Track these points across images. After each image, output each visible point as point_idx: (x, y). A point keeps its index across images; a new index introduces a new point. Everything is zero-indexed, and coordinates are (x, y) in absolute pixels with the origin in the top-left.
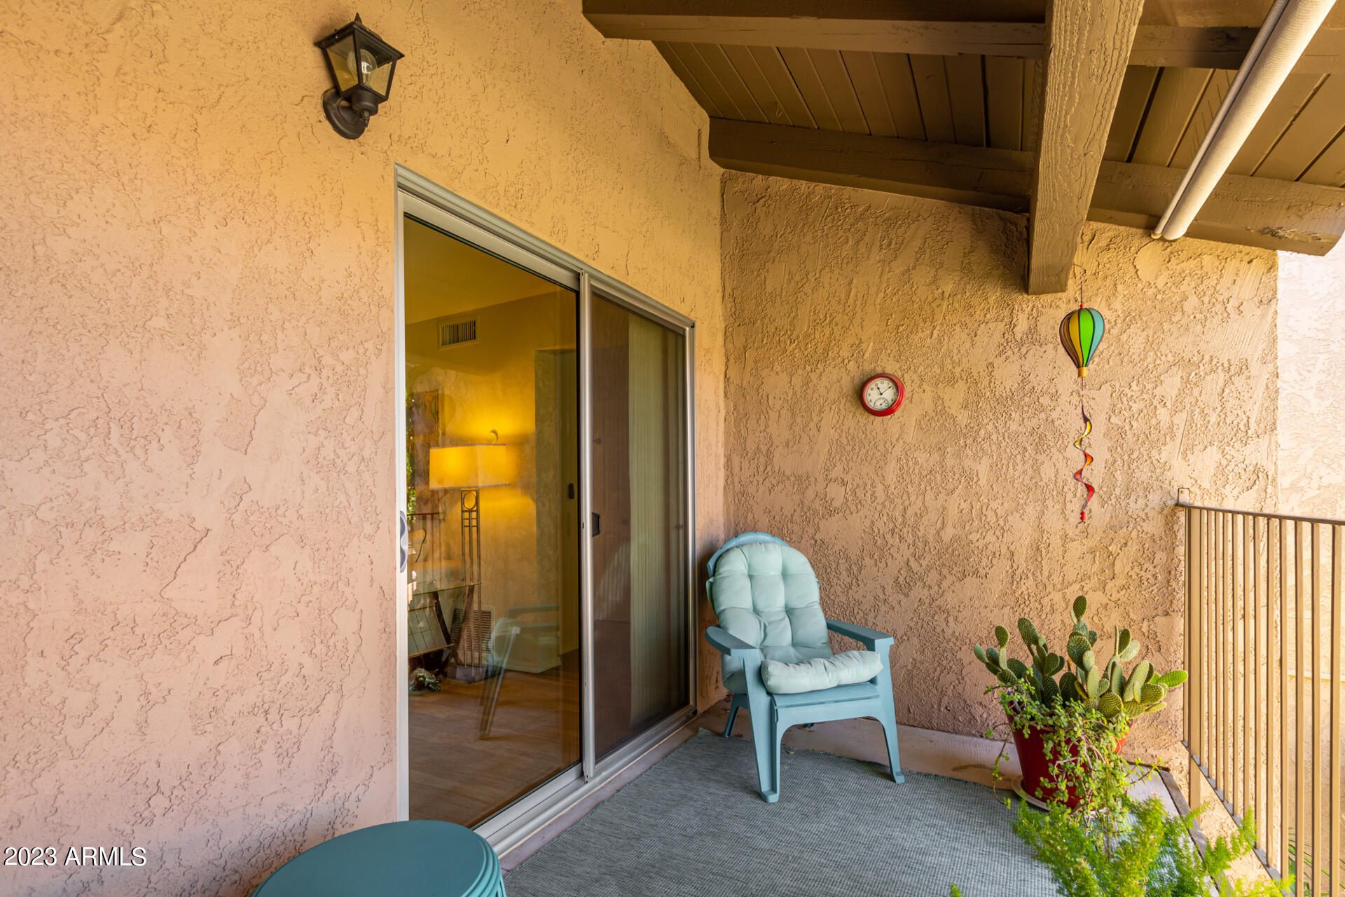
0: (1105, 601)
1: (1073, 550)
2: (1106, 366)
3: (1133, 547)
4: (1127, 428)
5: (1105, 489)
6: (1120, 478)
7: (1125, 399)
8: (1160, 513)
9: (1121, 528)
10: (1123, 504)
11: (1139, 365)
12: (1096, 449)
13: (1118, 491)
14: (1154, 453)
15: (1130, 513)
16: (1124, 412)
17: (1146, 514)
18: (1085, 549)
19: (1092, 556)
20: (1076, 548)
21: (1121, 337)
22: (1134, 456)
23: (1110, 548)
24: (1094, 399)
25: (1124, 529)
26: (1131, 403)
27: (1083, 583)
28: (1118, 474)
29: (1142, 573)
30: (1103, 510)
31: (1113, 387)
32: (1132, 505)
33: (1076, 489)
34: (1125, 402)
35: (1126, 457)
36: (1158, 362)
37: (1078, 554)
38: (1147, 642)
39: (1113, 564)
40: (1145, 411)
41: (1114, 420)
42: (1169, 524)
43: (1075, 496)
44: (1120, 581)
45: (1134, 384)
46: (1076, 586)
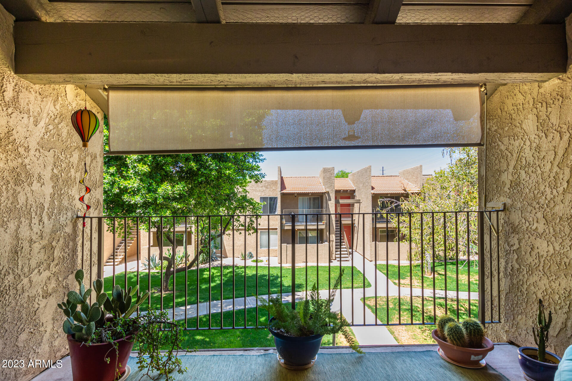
0: (50, 274)
1: (35, 248)
2: (52, 140)
3: (62, 241)
4: (60, 176)
5: (50, 210)
6: (56, 203)
7: (59, 160)
8: (71, 222)
9: (58, 231)
10: (58, 218)
11: (65, 144)
12: (47, 186)
13: (55, 211)
14: (70, 191)
15: (61, 223)
16: (59, 167)
17: (67, 223)
18: (41, 246)
19: (44, 250)
20: (36, 247)
21: (59, 126)
22: (62, 192)
23: (53, 243)
24: (46, 156)
25: (59, 232)
26: (62, 163)
27: (40, 268)
28: (55, 201)
29: (64, 254)
30: (50, 222)
31: (55, 152)
32: (61, 219)
33: (37, 210)
34: (60, 162)
35: (59, 192)
36: (71, 145)
37: (38, 250)
38: (65, 291)
39: (54, 252)
40: (67, 169)
41: (55, 171)
42: (75, 226)
43: (36, 214)
44: (56, 262)
45: (63, 153)
46: (36, 271)
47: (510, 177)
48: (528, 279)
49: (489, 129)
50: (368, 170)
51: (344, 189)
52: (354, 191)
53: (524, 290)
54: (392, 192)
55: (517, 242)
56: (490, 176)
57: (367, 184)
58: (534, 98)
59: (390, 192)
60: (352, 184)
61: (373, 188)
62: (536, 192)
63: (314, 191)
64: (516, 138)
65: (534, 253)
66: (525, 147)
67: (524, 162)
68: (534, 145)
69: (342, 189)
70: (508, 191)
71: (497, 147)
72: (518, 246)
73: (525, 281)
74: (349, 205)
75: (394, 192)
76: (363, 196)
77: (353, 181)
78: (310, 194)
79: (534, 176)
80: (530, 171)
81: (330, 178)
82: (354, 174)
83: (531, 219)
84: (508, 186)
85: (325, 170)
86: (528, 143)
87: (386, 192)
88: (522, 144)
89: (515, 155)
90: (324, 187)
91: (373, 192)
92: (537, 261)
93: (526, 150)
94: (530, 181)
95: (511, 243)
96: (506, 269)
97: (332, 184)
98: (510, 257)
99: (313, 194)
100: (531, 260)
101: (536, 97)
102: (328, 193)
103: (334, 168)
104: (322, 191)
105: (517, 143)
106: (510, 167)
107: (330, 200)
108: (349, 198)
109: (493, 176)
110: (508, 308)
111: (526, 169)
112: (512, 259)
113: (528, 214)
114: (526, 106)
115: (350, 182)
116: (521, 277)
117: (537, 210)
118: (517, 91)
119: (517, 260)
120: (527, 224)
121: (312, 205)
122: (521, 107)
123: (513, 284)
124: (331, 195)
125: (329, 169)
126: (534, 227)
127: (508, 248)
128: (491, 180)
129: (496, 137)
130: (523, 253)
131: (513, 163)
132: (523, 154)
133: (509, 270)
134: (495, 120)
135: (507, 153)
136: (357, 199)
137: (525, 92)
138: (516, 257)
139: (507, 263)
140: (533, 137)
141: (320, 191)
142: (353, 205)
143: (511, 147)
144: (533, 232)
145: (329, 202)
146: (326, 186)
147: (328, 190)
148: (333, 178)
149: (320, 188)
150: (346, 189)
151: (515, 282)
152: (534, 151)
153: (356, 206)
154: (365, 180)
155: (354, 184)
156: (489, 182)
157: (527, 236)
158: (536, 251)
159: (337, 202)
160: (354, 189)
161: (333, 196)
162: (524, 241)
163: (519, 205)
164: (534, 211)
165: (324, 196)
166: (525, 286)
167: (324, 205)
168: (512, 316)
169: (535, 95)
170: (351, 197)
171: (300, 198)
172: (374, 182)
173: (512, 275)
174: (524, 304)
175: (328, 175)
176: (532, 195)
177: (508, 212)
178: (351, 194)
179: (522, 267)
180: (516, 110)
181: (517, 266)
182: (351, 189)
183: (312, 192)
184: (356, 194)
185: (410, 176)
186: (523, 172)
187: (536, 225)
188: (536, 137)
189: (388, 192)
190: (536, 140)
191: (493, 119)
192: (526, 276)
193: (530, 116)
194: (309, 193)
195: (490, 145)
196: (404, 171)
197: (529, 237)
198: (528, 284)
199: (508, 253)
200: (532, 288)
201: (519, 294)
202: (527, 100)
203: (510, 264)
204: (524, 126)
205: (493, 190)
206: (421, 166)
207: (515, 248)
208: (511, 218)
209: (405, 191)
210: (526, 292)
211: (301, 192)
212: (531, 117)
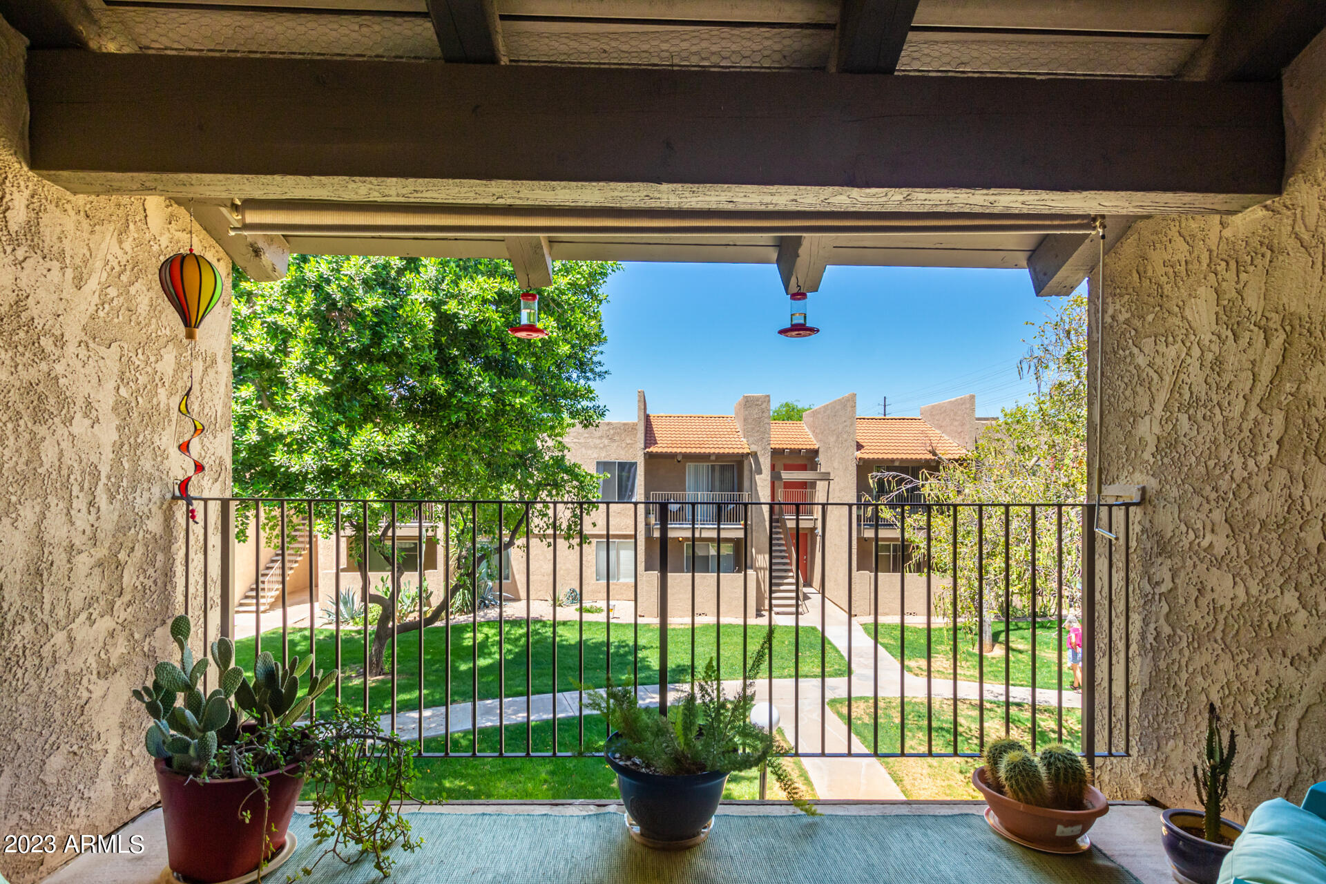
0: (113, 625)
1: (80, 565)
2: (116, 320)
3: (139, 550)
4: (133, 404)
5: (113, 480)
6: (126, 465)
7: (132, 367)
8: (160, 508)
9: (130, 528)
10: (131, 498)
11: (144, 330)
12: (104, 425)
13: (125, 484)
14: (156, 438)
15: (136, 510)
16: (131, 383)
17: (150, 510)
18: (92, 561)
19: (101, 570)
20: (83, 562)
21: (131, 289)
22: (139, 440)
23: (119, 556)
24: (103, 358)
25: (133, 531)
26: (137, 374)
27: (91, 610)
28: (124, 460)
29: (146, 581)
30: (112, 507)
31: (122, 348)
32: (138, 500)
33: (83, 480)
34: (133, 372)
35: (132, 440)
36: (159, 333)
37: (85, 570)
38: (147, 663)
39: (122, 576)
40: (149, 387)
41: (123, 391)
42: (168, 517)
43: (82, 489)
44: (126, 598)
45: (140, 351)
46: (83, 616)
47: (1157, 429)
48: (1190, 659)
49: (1113, 317)
50: (851, 401)
51: (793, 447)
52: (815, 452)
53: (1181, 684)
54: (904, 457)
55: (1167, 576)
56: (1112, 425)
57: (845, 436)
58: (1210, 251)
59: (899, 456)
60: (811, 436)
61: (859, 447)
62: (1211, 463)
63: (722, 451)
64: (1171, 339)
65: (1204, 602)
66: (1189, 360)
67: (1187, 396)
68: (1210, 357)
69: (789, 447)
70: (1152, 460)
71: (1128, 360)
72: (1171, 585)
73: (1183, 663)
74: (803, 485)
75: (909, 457)
76: (836, 465)
77: (813, 428)
78: (713, 458)
79: (1207, 426)
80: (1199, 416)
81: (759, 421)
82: (815, 413)
83: (1199, 525)
84: (1151, 448)
85: (748, 403)
86: (1196, 352)
87: (890, 456)
88: (1183, 355)
89: (1167, 378)
90: (745, 440)
91: (858, 454)
92: (1210, 619)
93: (1191, 369)
94: (1200, 438)
95: (1157, 578)
96: (1143, 635)
97: (764, 435)
98: (1154, 608)
99: (719, 456)
100: (1197, 616)
101: (1214, 248)
102: (755, 455)
103: (769, 396)
104: (741, 451)
105: (1172, 352)
106: (1155, 406)
107: (760, 472)
108: (803, 468)
109: (1120, 425)
110: (1146, 724)
111: (1192, 411)
112: (1157, 613)
113: (1192, 513)
114: (1194, 267)
115: (807, 430)
116: (1175, 655)
117: (1213, 503)
118: (1173, 233)
119: (1167, 615)
120: (1191, 535)
121: (717, 483)
122: (1183, 268)
123: (1158, 670)
124: (761, 460)
125: (758, 399)
126: (1205, 544)
127: (1148, 588)
128: (1116, 434)
129: (1128, 335)
130: (1182, 601)
131: (1162, 397)
132: (1185, 377)
133: (1151, 639)
134: (1128, 297)
135: (1151, 373)
136: (822, 470)
137: (1193, 236)
138: (1166, 609)
139: (1146, 622)
140: (1206, 337)
141: (736, 451)
142: (813, 485)
143: (1159, 361)
144: (1203, 554)
145: (757, 477)
146: (751, 439)
147: (754, 448)
148: (766, 421)
149: (738, 444)
150: (796, 447)
151: (1162, 665)
152: (1208, 371)
153: (821, 486)
154: (841, 427)
155: (816, 435)
156: (1111, 440)
157: (1189, 563)
158: (1209, 596)
159: (775, 477)
160: (816, 447)
161: (765, 462)
162: (1182, 574)
163: (1174, 493)
164: (1206, 507)
165: (746, 462)
166: (1184, 676)
167: (746, 484)
168: (1155, 743)
169: (1213, 241)
170: (809, 467)
171: (690, 467)
172: (862, 433)
173: (1155, 651)
174: (1181, 715)
175: (755, 412)
176: (1203, 470)
177: (1150, 509)
178: (808, 459)
179: (1179, 632)
180: (1171, 274)
181: (1167, 630)
182: (808, 447)
183: (717, 451)
184: (821, 459)
185: (948, 420)
186: (1184, 418)
187: (1209, 538)
188: (1214, 338)
189: (895, 457)
190: (1212, 346)
191: (1121, 296)
192: (1187, 653)
193: (1202, 291)
194: (709, 455)
195: (1115, 353)
196: (933, 407)
197: (1195, 566)
198: (1191, 670)
199: (1148, 600)
200: (1200, 679)
201: (1171, 692)
202: (1196, 253)
203: (1152, 626)
204: (1188, 313)
205: (1119, 457)
206: (973, 397)
207: (1164, 588)
208: (1156, 522)
209: (935, 454)
210: (1185, 689)
211: (693, 450)
212: (1205, 292)
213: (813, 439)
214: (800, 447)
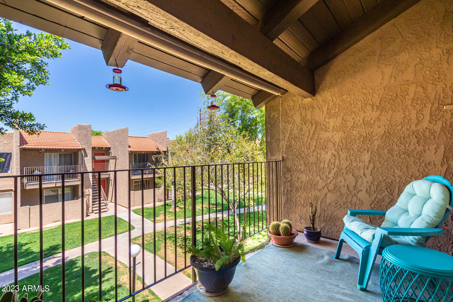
47: (286, 143)
48: (296, 194)
49: (273, 116)
50: (125, 131)
51: (99, 146)
52: (109, 148)
53: (294, 200)
54: (146, 150)
55: (290, 177)
56: (273, 142)
57: (124, 143)
58: (299, 105)
59: (144, 150)
60: (106, 142)
61: (129, 147)
62: (300, 151)
63: (68, 148)
64: (289, 123)
65: (299, 181)
66: (294, 128)
67: (294, 136)
68: (299, 128)
69: (97, 146)
70: (285, 150)
71: (278, 127)
72: (291, 178)
73: (294, 196)
74: (103, 161)
75: (147, 150)
76: (119, 153)
77: (108, 139)
78: (62, 151)
79: (298, 143)
80: (297, 141)
81: (86, 135)
82: (108, 134)
83: (298, 164)
84: (285, 147)
85: (80, 128)
86: (296, 126)
87: (141, 150)
88: (293, 127)
89: (288, 132)
90: (79, 143)
91: (129, 149)
92: (300, 185)
93: (295, 130)
94: (297, 146)
95: (287, 177)
96: (284, 191)
97: (88, 142)
98: (286, 184)
99: (66, 150)
100: (297, 184)
101: (300, 104)
102: (84, 149)
103: (90, 126)
104: (78, 148)
105: (290, 126)
106: (285, 138)
107: (86, 156)
108: (103, 154)
109: (276, 142)
110: (285, 212)
111: (295, 139)
112: (287, 186)
113: (296, 162)
114: (295, 107)
115: (104, 140)
116: (292, 194)
117: (301, 160)
118: (290, 99)
119: (290, 186)
120: (296, 167)
121: (63, 162)
122: (292, 107)
123: (288, 198)
124: (87, 151)
125: (85, 126)
126: (299, 169)
127: (285, 180)
128: (275, 144)
129: (278, 121)
130: (293, 182)
131: (287, 136)
132: (293, 132)
133: (286, 192)
134: (277, 112)
135: (284, 130)
136: (112, 155)
137: (295, 101)
138: (289, 184)
139: (284, 188)
140: (298, 124)
141: (75, 148)
142: (108, 161)
143: (286, 128)
144: (298, 171)
145: (85, 158)
146: (82, 143)
147: (84, 147)
148: (90, 135)
149: (76, 144)
150: (101, 146)
151: (289, 197)
152: (299, 131)
153: (112, 162)
154: (121, 139)
155: (109, 142)
156: (273, 145)
157: (295, 173)
158: (300, 180)
159: (93, 158)
160: (110, 146)
161: (89, 152)
162: (294, 176)
163: (291, 157)
164: (299, 160)
165: (79, 152)
166: (294, 198)
167: (80, 161)
168: (288, 216)
169: (300, 103)
170: (105, 154)
171: (47, 155)
172: (131, 142)
173: (287, 194)
174: (294, 208)
175: (84, 132)
176: (298, 152)
177: (285, 162)
178: (106, 151)
179: (293, 189)
180: (289, 108)
181: (290, 189)
182: (106, 146)
183: (65, 148)
184: (112, 151)
185: (158, 138)
186: (293, 141)
187: (300, 167)
188: (300, 124)
189: (143, 150)
190: (300, 126)
191: (276, 111)
192: (295, 193)
193: (297, 113)
194: (61, 149)
195: (274, 125)
196: (153, 134)
197: (297, 174)
198: (296, 197)
199: (285, 183)
200: (298, 198)
201: (291, 203)
202: (296, 105)
203: (286, 189)
204: (294, 117)
205: (276, 150)
206: (166, 132)
207: (289, 179)
208: (286, 164)
209: (158, 149)
210: (295, 201)
211: (51, 147)
212: (298, 114)
213: (108, 143)
214: (103, 146)
